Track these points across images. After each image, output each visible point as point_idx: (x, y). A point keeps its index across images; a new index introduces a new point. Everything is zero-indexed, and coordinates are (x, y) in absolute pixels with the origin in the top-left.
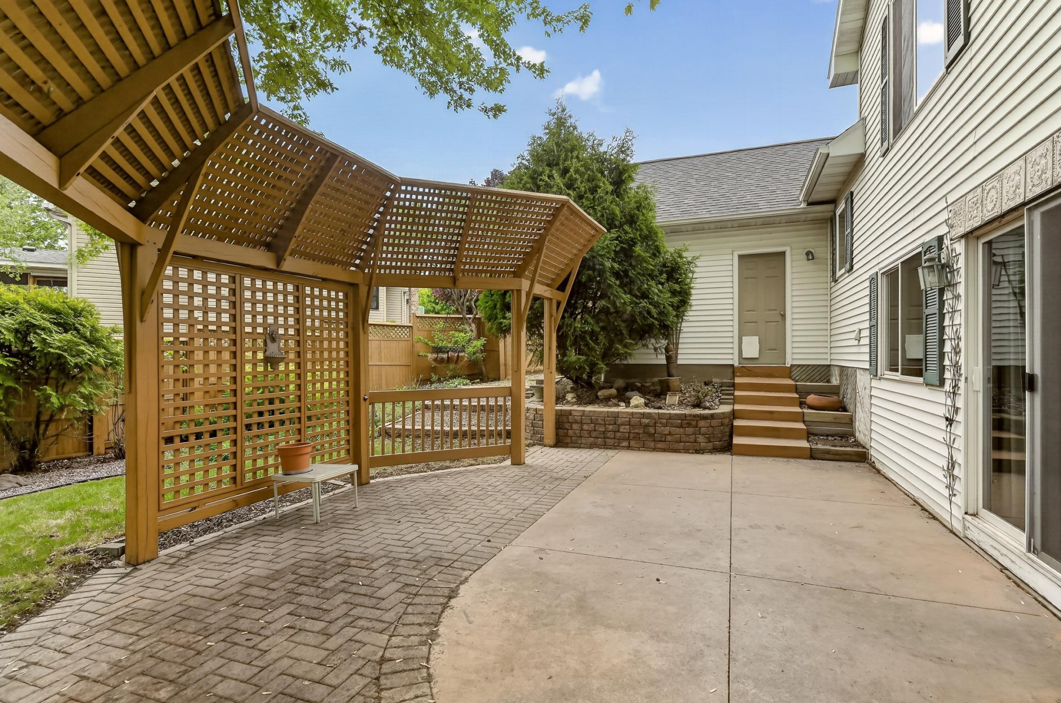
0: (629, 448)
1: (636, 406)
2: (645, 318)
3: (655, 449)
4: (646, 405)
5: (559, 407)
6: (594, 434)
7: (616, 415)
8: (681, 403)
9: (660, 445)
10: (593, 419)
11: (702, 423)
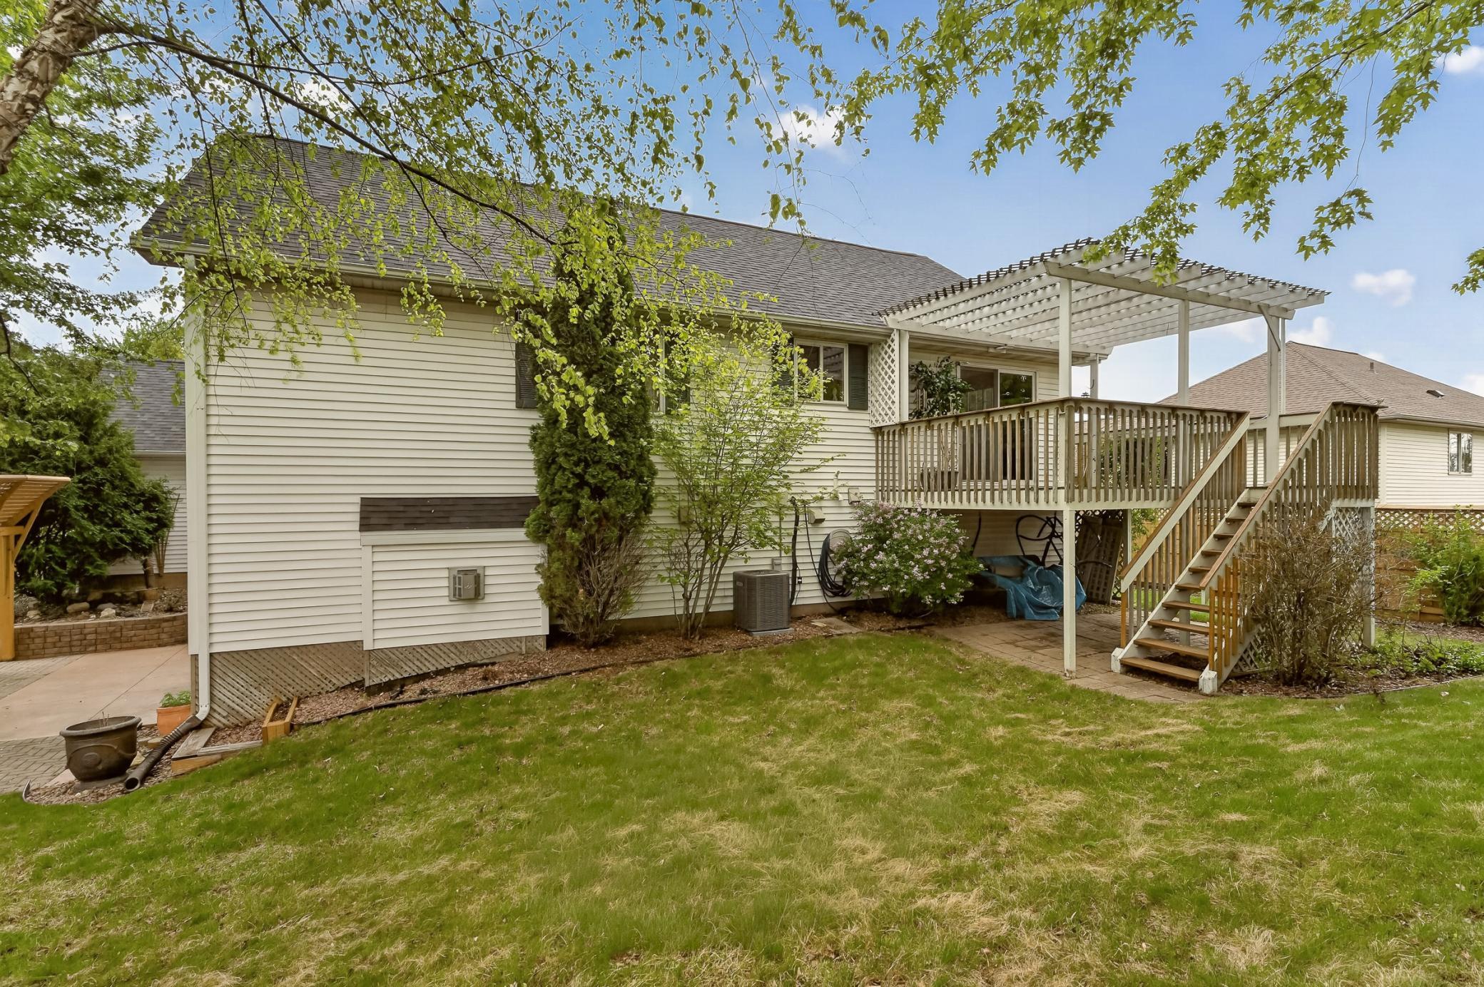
0: (96, 651)
1: (107, 617)
2: (116, 545)
3: (121, 649)
4: (118, 614)
5: (18, 626)
6: (59, 644)
7: (84, 626)
8: (156, 609)
9: (125, 645)
10: (59, 633)
11: (165, 624)
